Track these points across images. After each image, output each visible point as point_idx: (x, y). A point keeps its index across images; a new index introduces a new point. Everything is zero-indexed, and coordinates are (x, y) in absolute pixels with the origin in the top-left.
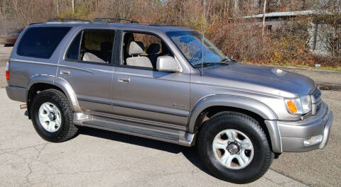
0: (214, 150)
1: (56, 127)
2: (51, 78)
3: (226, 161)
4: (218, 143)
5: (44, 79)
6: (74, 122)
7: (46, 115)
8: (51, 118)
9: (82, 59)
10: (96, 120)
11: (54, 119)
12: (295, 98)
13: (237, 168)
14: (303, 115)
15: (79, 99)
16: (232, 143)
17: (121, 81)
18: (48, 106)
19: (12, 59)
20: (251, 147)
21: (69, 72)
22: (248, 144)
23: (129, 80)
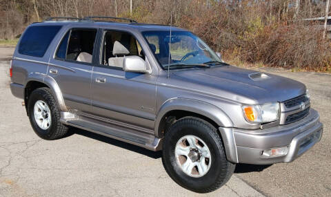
0: (177, 156)
1: (48, 125)
2: (42, 76)
3: (187, 168)
4: (180, 150)
5: (37, 77)
6: (61, 120)
7: (40, 113)
8: (43, 116)
9: (76, 59)
10: (82, 120)
11: (46, 117)
12: (255, 105)
13: (196, 176)
14: (263, 124)
15: (65, 99)
16: (193, 150)
17: (99, 81)
18: (41, 104)
19: (15, 58)
20: (209, 155)
21: (57, 71)
22: (206, 151)
23: (105, 80)
